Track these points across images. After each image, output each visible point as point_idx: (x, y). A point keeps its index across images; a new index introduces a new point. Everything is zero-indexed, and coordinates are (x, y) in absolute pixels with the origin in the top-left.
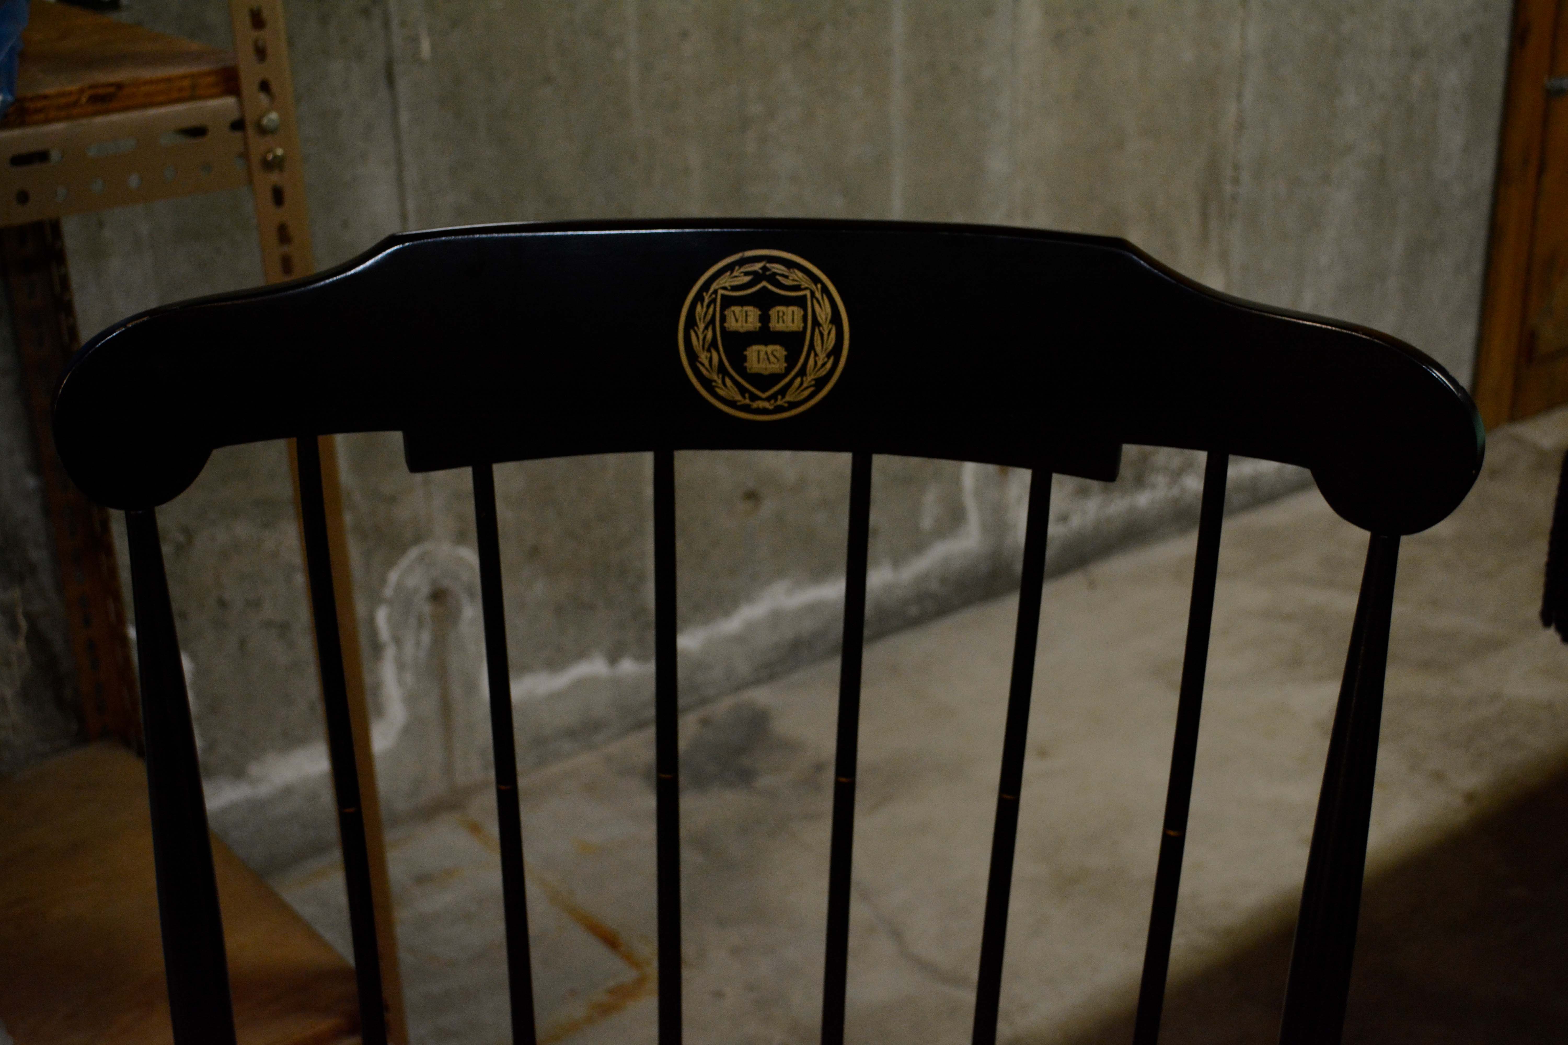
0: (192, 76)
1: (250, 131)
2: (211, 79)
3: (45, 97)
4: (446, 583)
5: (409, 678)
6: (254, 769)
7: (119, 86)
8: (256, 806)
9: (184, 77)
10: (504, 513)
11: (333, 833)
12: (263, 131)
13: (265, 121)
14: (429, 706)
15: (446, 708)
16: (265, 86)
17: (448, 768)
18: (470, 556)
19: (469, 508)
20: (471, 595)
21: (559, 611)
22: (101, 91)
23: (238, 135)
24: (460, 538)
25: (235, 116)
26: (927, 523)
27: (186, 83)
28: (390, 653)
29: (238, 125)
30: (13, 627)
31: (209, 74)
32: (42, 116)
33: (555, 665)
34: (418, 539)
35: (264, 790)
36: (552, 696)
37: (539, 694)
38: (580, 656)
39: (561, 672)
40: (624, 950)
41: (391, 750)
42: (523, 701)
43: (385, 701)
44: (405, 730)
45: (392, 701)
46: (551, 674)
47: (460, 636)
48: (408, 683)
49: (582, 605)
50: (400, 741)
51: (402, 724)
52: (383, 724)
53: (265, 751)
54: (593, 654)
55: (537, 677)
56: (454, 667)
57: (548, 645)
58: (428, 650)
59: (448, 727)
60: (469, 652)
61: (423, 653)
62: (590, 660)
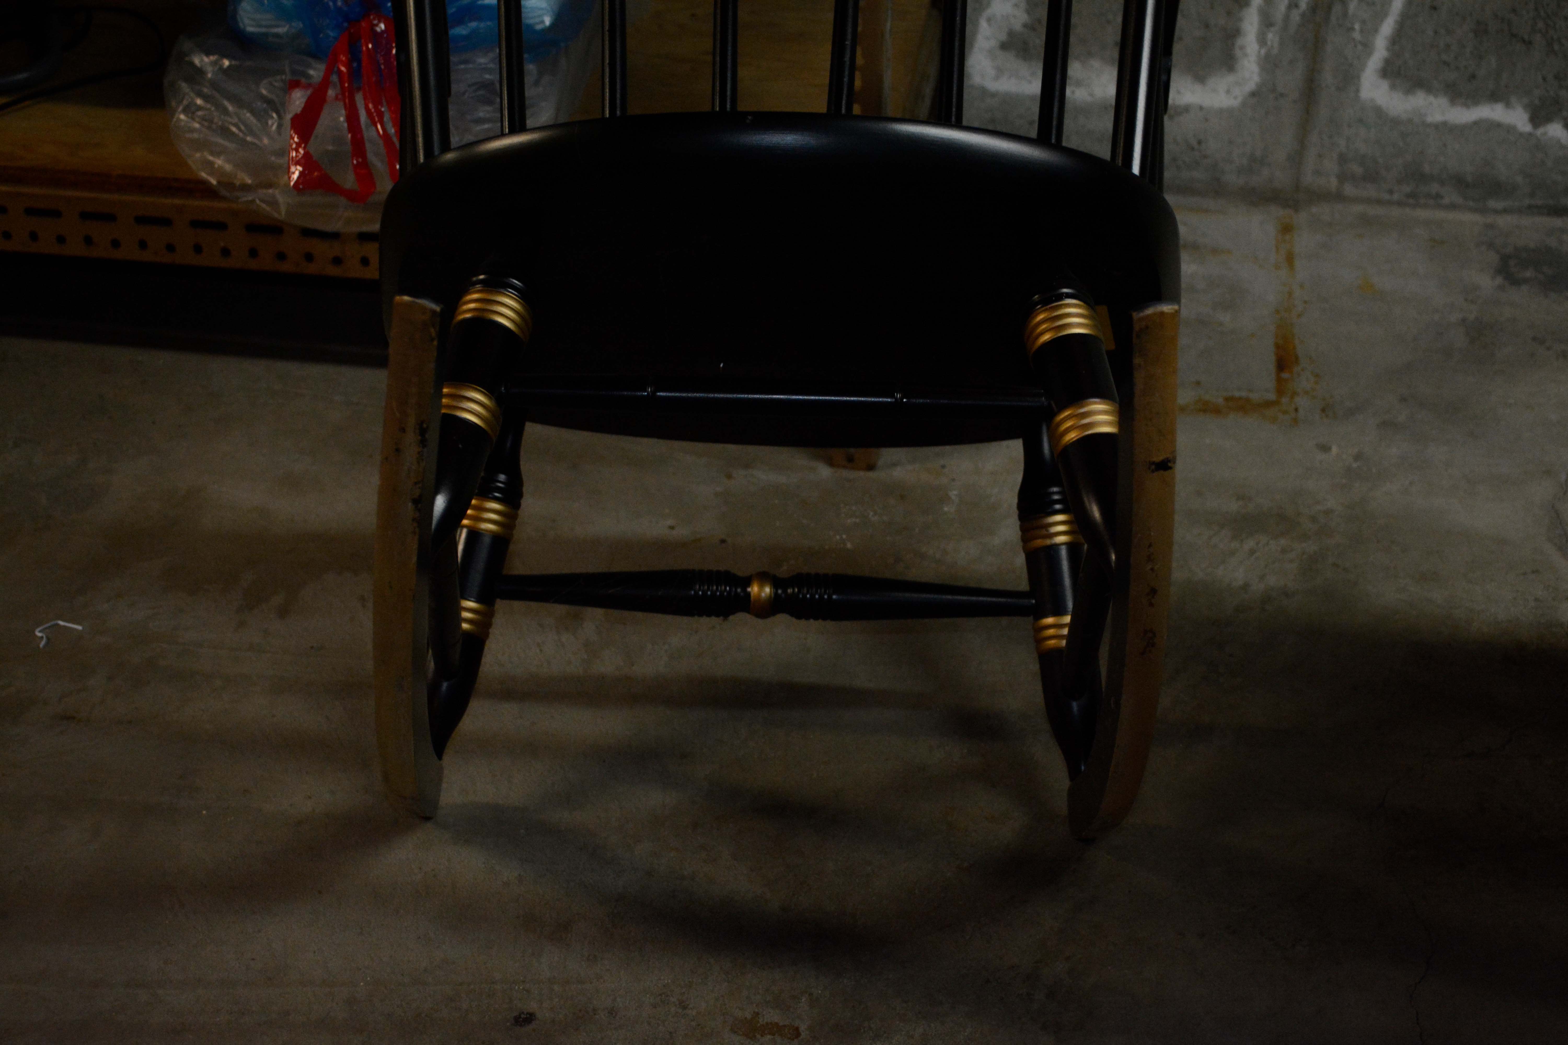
5: (1272, 37)
14: (1290, 81)
17: (1296, 159)
21: (1480, 29)
33: (1458, 93)
36: (1445, 128)
37: (1429, 119)
38: (1494, 97)
39: (1467, 106)
40: (1285, 375)
41: (1230, 111)
42: (1410, 121)
43: (1238, 53)
44: (1253, 94)
45: (1246, 55)
46: (1453, 102)
47: (1345, 14)
48: (1269, 43)
49: (1514, 36)
50: (1244, 104)
51: (1251, 86)
52: (1231, 78)
53: (1090, 54)
54: (1513, 99)
55: (1431, 98)
56: (1329, 48)
57: (1457, 68)
58: (1303, 15)
59: (1308, 113)
60: (1354, 39)
61: (1296, 16)
62: (1508, 105)
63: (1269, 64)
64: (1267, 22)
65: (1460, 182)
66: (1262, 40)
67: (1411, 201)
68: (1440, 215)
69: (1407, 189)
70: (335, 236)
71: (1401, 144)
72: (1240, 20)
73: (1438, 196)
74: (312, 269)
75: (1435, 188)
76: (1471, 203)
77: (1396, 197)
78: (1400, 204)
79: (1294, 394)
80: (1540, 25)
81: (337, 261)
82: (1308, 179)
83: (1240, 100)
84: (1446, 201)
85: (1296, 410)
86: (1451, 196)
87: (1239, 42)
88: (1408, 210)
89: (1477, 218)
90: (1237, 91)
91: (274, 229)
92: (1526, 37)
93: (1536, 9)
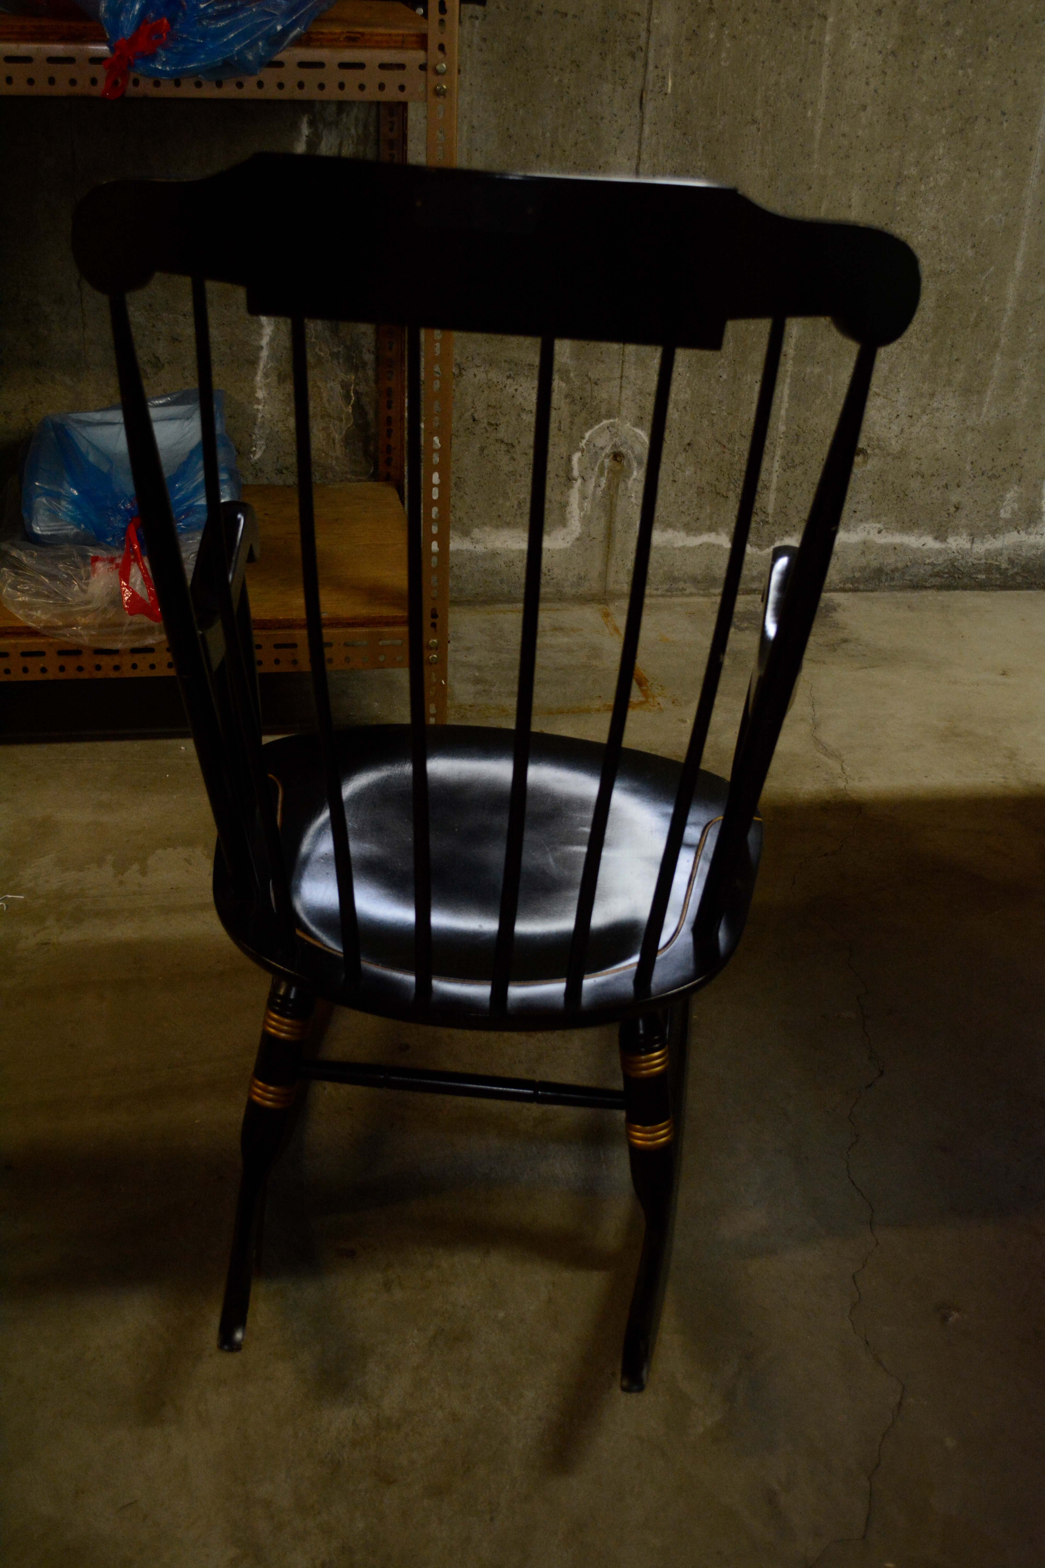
0: (403, 35)
1: (430, 71)
2: (414, 39)
3: (322, 33)
4: (623, 450)
5: (587, 505)
6: (476, 533)
7: (363, 34)
8: (473, 557)
9: (398, 35)
10: (673, 414)
11: (520, 592)
12: (437, 73)
13: (438, 67)
14: (598, 530)
15: (609, 535)
16: (442, 47)
17: (604, 576)
18: (644, 436)
19: (649, 404)
20: (640, 463)
21: (700, 491)
22: (352, 35)
23: (423, 72)
24: (639, 422)
25: (422, 62)
26: (1005, 514)
27: (400, 38)
28: (578, 484)
29: (423, 67)
30: (347, 397)
31: (413, 35)
32: (319, 43)
33: (691, 529)
34: (609, 415)
35: (480, 548)
36: (684, 549)
37: (676, 546)
38: (711, 529)
39: (695, 535)
40: (644, 688)
41: (566, 550)
42: (665, 547)
43: (568, 516)
44: (578, 539)
45: (573, 517)
46: (688, 534)
47: (627, 489)
48: (585, 509)
49: (718, 493)
50: (573, 545)
51: (576, 534)
52: (565, 531)
53: (484, 524)
54: (720, 529)
55: (676, 533)
56: (619, 509)
57: (689, 514)
58: (603, 491)
59: (609, 548)
60: (632, 503)
61: (599, 492)
62: (718, 534)
63: (586, 520)
64: (584, 497)
65: (695, 580)
66: (581, 508)
67: (669, 594)
68: (686, 600)
69: (666, 587)
70: (116, 652)
71: (662, 561)
72: (569, 496)
73: (684, 589)
74: (100, 675)
75: (681, 585)
76: (702, 592)
77: (659, 592)
78: (662, 596)
79: (654, 697)
80: (732, 486)
81: (117, 668)
82: (611, 586)
83: (570, 543)
84: (687, 592)
85: (659, 704)
86: (691, 589)
87: (568, 509)
88: (668, 599)
89: (706, 599)
90: (568, 539)
91: (76, 652)
92: (725, 494)
93: (729, 478)
